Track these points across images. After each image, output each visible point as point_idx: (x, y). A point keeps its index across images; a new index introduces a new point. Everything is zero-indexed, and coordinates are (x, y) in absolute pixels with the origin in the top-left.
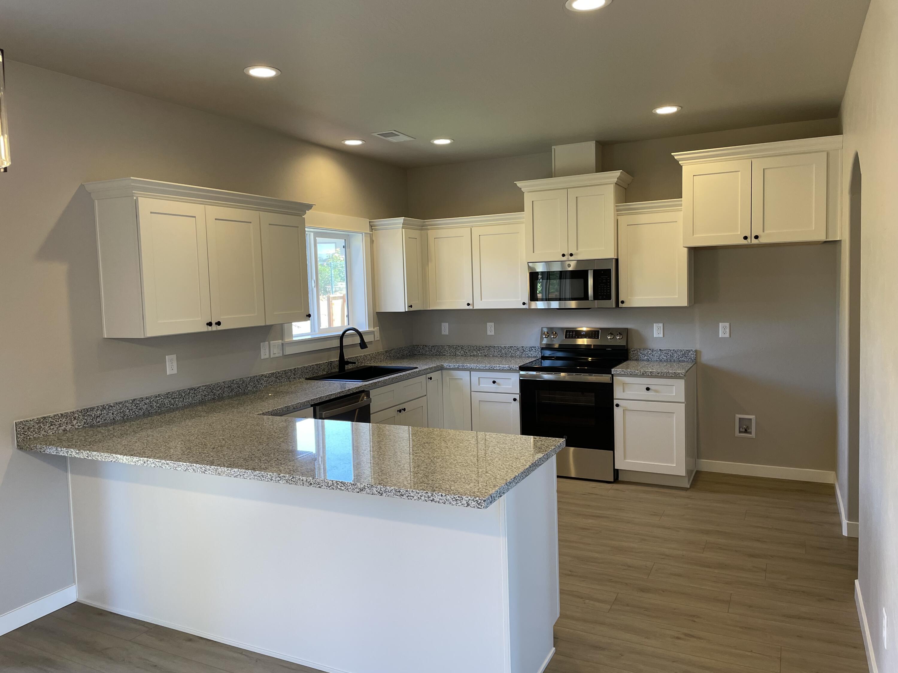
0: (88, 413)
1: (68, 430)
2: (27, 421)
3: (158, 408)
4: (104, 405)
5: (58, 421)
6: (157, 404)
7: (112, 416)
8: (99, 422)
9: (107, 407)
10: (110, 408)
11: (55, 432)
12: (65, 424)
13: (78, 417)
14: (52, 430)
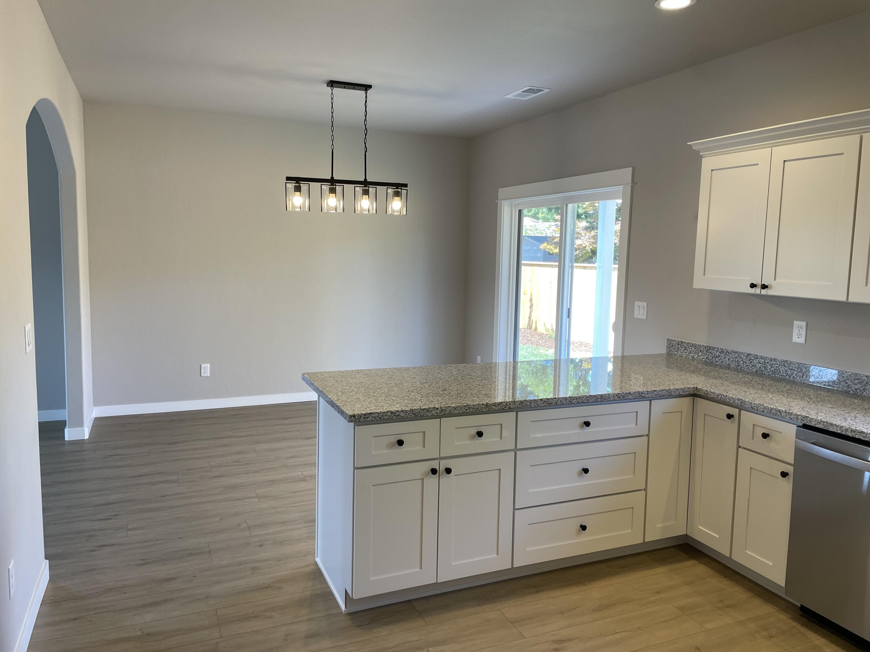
0: (710, 351)
1: (695, 358)
2: (672, 340)
3: (772, 372)
4: (723, 349)
5: (690, 349)
6: (772, 367)
7: (728, 361)
8: (717, 362)
9: (725, 351)
10: (728, 354)
11: (687, 356)
12: (694, 352)
13: (703, 350)
14: (685, 353)
